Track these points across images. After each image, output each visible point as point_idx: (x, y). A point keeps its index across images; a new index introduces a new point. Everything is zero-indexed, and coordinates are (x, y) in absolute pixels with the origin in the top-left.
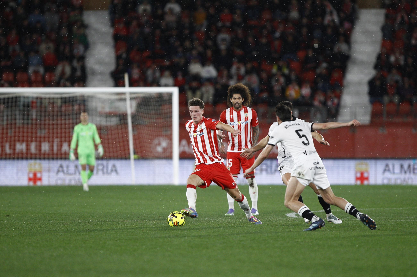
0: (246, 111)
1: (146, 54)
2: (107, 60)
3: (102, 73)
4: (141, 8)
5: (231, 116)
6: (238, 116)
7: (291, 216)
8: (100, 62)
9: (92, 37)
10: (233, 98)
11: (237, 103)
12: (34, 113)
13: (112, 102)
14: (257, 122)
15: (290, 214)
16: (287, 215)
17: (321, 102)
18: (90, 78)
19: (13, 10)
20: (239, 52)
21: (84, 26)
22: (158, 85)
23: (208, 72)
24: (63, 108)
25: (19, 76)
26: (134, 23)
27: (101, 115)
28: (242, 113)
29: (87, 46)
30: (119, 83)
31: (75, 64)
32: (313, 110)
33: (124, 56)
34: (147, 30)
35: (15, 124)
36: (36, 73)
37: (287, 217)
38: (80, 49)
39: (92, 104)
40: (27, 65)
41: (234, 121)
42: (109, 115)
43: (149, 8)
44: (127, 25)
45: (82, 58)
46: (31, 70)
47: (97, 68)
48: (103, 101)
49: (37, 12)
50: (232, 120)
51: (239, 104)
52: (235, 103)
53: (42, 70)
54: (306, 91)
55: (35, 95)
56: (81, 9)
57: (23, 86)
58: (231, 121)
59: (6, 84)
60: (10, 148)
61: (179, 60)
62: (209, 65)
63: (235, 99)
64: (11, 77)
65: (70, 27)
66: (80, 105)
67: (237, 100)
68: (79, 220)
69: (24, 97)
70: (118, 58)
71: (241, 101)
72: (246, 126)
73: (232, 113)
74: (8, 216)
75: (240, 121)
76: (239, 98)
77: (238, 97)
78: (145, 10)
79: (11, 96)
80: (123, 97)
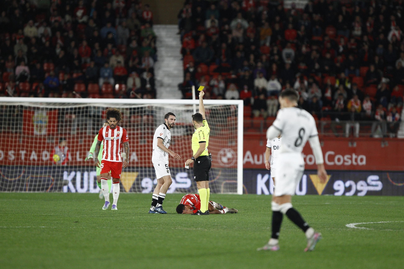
0: (118, 130)
1: (213, 67)
2: (176, 72)
3: (169, 86)
4: (208, 23)
5: (107, 133)
6: (112, 133)
7: (350, 227)
8: (169, 75)
9: (162, 52)
10: (110, 120)
13: (179, 113)
14: (127, 139)
15: (350, 224)
16: (347, 226)
17: (381, 116)
20: (303, 66)
21: (154, 38)
22: (224, 98)
23: (273, 85)
24: (132, 119)
25: (90, 87)
26: (202, 37)
28: (116, 131)
29: (156, 59)
30: (187, 95)
31: (146, 76)
32: (374, 125)
33: (192, 70)
35: (85, 133)
37: (347, 228)
38: (150, 62)
41: (108, 136)
44: (196, 38)
45: (151, 71)
47: (166, 81)
49: (109, 25)
50: (107, 135)
51: (114, 125)
52: (111, 124)
54: (367, 105)
55: (105, 106)
56: (152, 23)
57: (94, 97)
58: (106, 137)
59: (78, 95)
60: (80, 158)
61: (245, 73)
62: (273, 80)
64: (83, 88)
66: (148, 116)
67: (113, 123)
68: (145, 227)
69: (94, 107)
70: (186, 71)
71: (116, 123)
72: (117, 141)
73: (108, 130)
74: (77, 222)
75: (113, 136)
77: (114, 120)
79: (82, 106)
80: (190, 108)
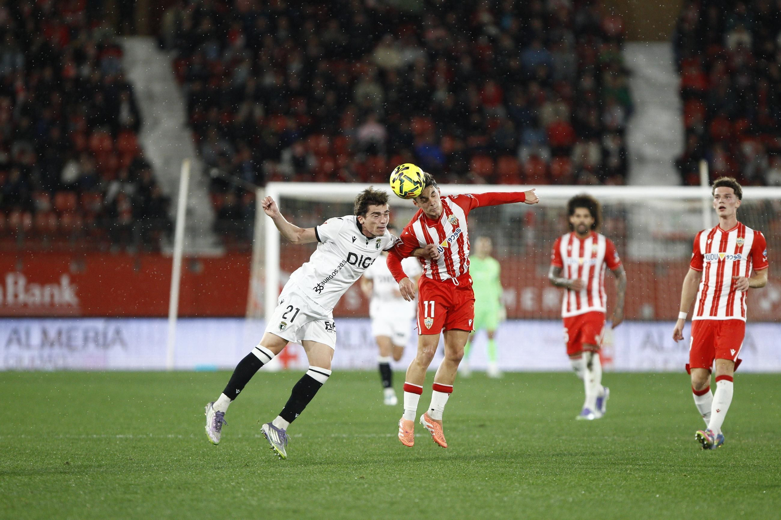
0: (595, 241)
1: (741, 125)
3: (657, 161)
4: (733, 39)
6: (580, 249)
8: (656, 140)
9: (640, 92)
11: (582, 224)
12: (530, 234)
13: (675, 214)
18: (635, 169)
19: (493, 40)
21: (626, 72)
25: (503, 165)
26: (719, 66)
27: (655, 239)
28: (588, 243)
29: (629, 110)
30: (689, 178)
31: (610, 142)
33: (700, 128)
34: (743, 80)
36: (535, 158)
38: (616, 114)
39: (639, 219)
40: (518, 143)
42: (671, 240)
43: (746, 38)
44: (707, 69)
45: (621, 132)
46: (524, 153)
47: (649, 150)
48: (659, 213)
49: (536, 45)
51: (585, 226)
52: (578, 223)
53: (544, 154)
56: (619, 40)
57: (510, 183)
59: (478, 179)
63: (578, 216)
64: (488, 167)
65: (598, 73)
67: (582, 219)
70: (689, 131)
71: (588, 221)
76: (586, 216)
78: (740, 44)
80: (697, 205)
